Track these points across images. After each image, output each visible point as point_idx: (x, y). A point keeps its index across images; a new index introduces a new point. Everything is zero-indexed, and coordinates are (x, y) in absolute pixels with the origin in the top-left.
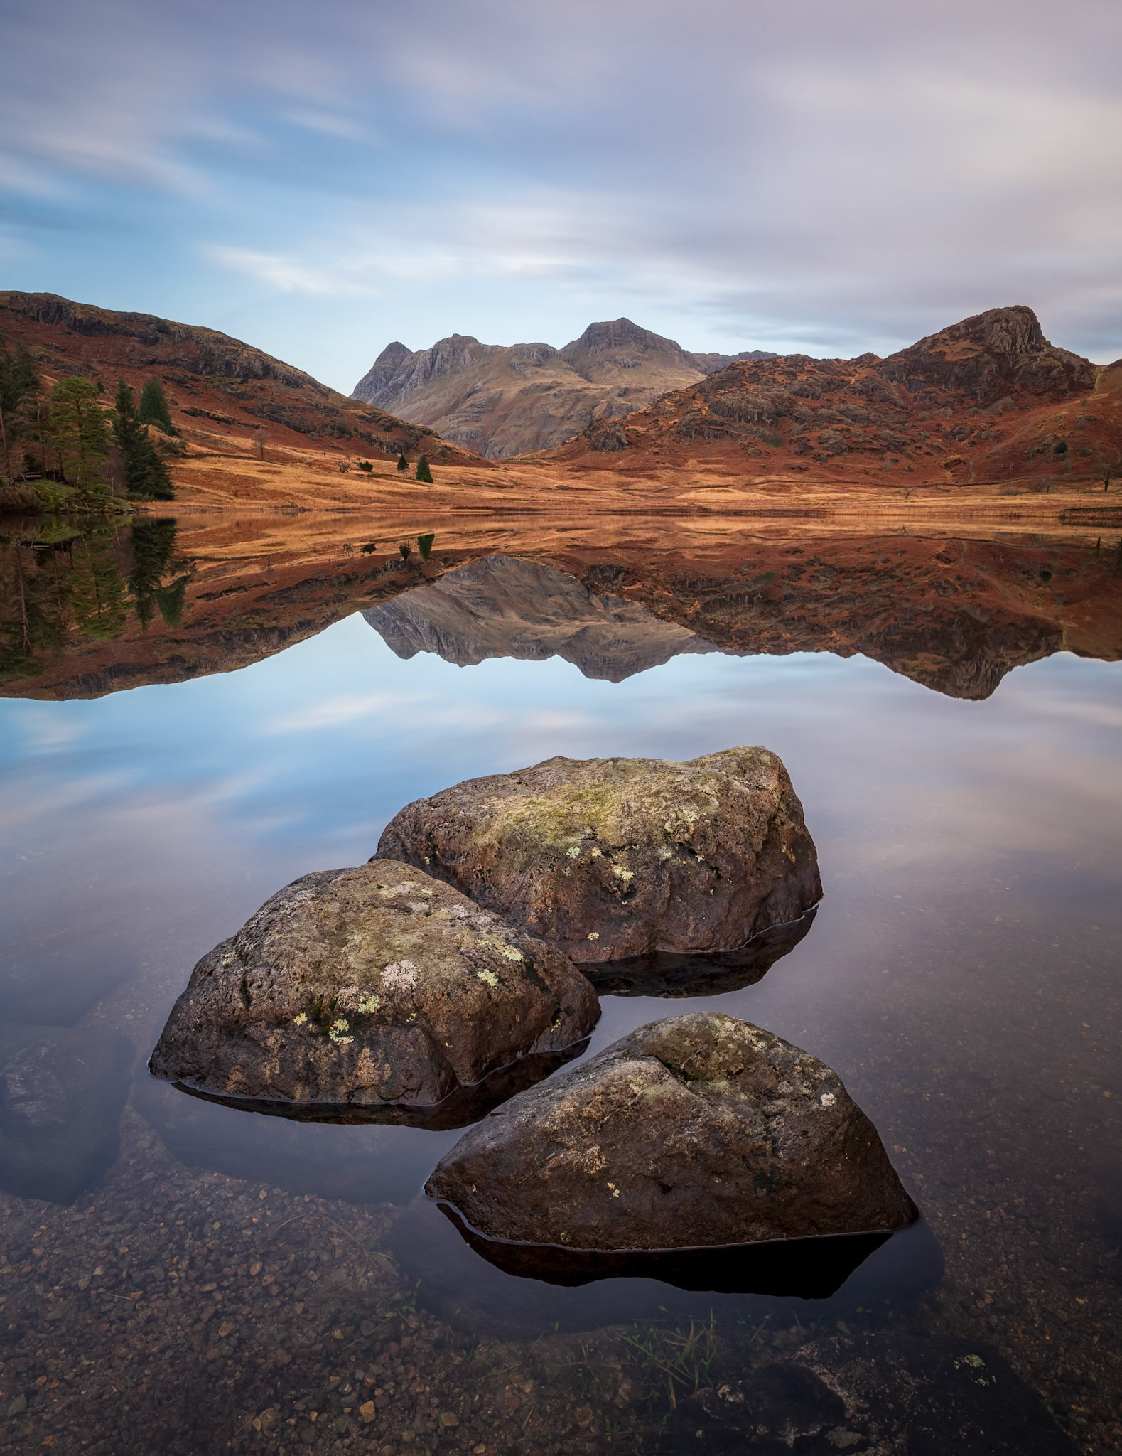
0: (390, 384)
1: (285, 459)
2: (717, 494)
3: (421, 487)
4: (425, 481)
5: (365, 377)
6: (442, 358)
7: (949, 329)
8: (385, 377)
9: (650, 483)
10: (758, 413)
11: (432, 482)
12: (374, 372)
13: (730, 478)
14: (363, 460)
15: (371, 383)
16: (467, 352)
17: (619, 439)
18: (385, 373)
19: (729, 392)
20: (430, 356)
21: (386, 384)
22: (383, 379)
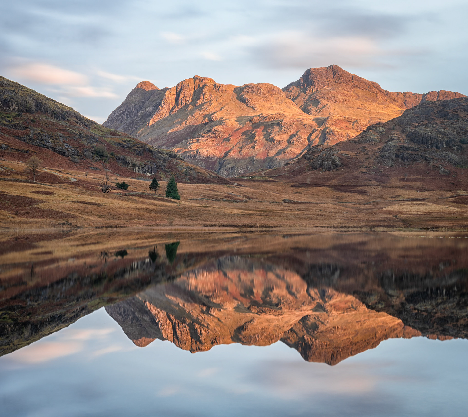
0: (139, 114)
1: (54, 180)
2: (416, 207)
3: (171, 204)
4: (174, 198)
5: (118, 108)
6: (185, 94)
8: (135, 108)
9: (360, 197)
10: (447, 142)
11: (178, 199)
12: (125, 104)
13: (426, 193)
14: (121, 180)
15: (123, 113)
16: (205, 90)
17: (334, 161)
18: (135, 105)
19: (422, 125)
20: (174, 92)
21: (136, 114)
22: (134, 110)
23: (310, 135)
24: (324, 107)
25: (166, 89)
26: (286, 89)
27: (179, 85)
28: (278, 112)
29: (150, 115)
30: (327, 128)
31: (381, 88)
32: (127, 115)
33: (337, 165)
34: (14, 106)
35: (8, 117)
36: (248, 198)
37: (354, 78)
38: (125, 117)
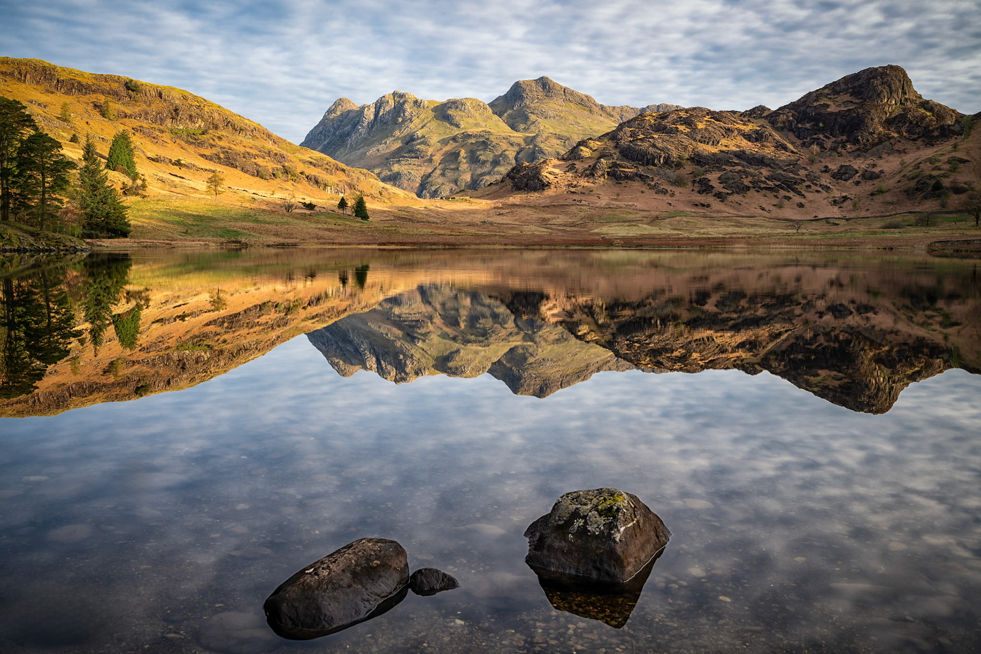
0: (337, 133)
5: (315, 127)
6: (384, 111)
7: (831, 85)
8: (334, 129)
15: (321, 132)
16: (405, 107)
18: (333, 124)
20: (373, 110)
21: (334, 134)
22: (332, 130)
23: (518, 154)
24: (533, 123)
25: (365, 107)
26: (492, 105)
27: (378, 101)
28: (484, 129)
29: (349, 134)
30: (536, 146)
31: (595, 102)
32: (325, 135)
37: (566, 91)
38: (323, 137)
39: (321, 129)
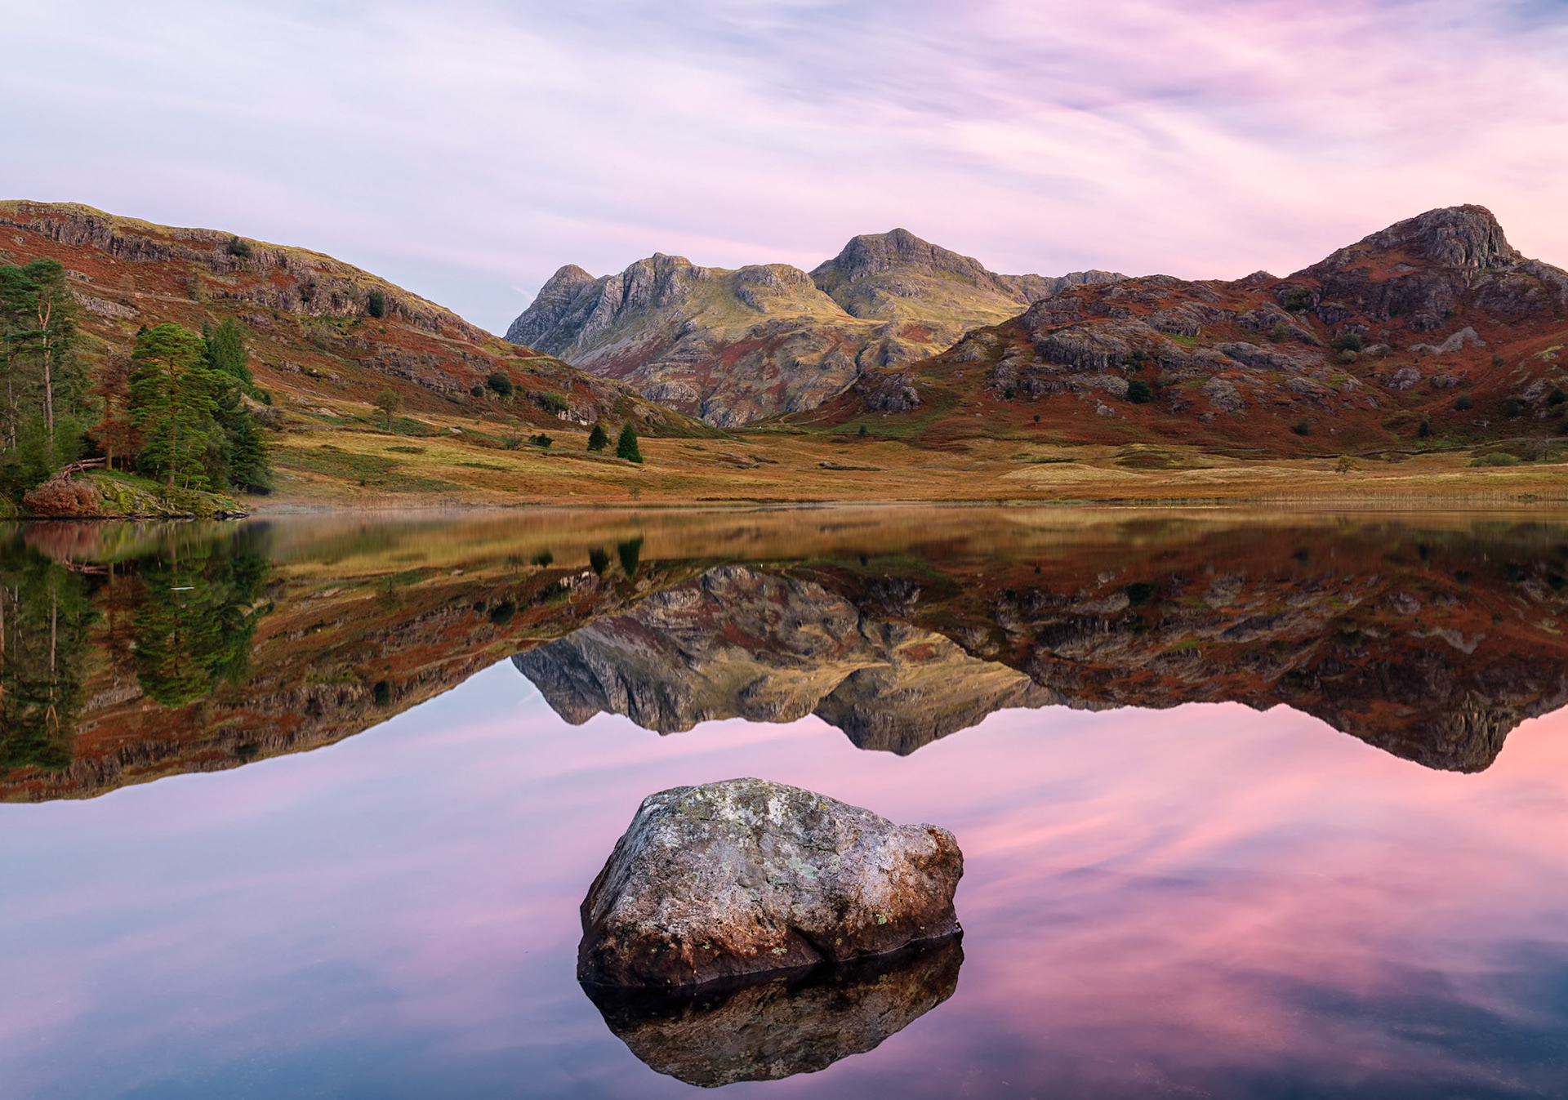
0: (561, 322)
1: (423, 430)
2: (1061, 472)
3: (629, 470)
4: (631, 459)
5: (525, 313)
6: (639, 286)
7: (1372, 237)
8: (554, 313)
9: (956, 458)
10: (1110, 358)
11: (640, 461)
12: (537, 306)
13: (1076, 449)
14: (538, 433)
15: (534, 321)
16: (674, 277)
17: (907, 395)
18: (554, 307)
19: (1063, 328)
20: (619, 284)
21: (556, 323)
22: (551, 316)
23: (860, 353)
24: (883, 303)
25: (606, 279)
26: (815, 274)
27: (628, 270)
28: (803, 314)
29: (580, 325)
30: (888, 340)
31: (982, 268)
32: (540, 326)
33: (912, 403)
34: (349, 307)
35: (339, 325)
36: (758, 460)
37: (935, 252)
38: (537, 329)
39: (534, 315)
